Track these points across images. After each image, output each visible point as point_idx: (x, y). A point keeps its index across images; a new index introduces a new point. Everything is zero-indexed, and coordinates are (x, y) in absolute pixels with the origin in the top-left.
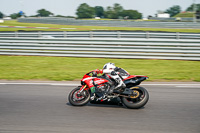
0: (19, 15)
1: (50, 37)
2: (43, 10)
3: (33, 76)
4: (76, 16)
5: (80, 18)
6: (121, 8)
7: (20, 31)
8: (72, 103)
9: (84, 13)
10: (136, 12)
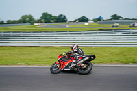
0: (99, 19)
1: (121, 34)
2: (115, 15)
3: (110, 60)
7: (99, 30)
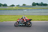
2: (24, 4)
4: (32, 5)
5: (33, 6)
6: (43, 3)
8: (15, 26)
9: (34, 4)
10: (46, 4)
